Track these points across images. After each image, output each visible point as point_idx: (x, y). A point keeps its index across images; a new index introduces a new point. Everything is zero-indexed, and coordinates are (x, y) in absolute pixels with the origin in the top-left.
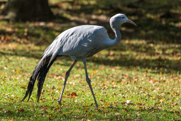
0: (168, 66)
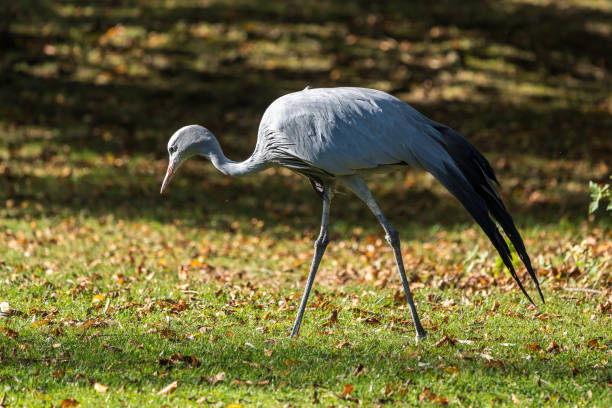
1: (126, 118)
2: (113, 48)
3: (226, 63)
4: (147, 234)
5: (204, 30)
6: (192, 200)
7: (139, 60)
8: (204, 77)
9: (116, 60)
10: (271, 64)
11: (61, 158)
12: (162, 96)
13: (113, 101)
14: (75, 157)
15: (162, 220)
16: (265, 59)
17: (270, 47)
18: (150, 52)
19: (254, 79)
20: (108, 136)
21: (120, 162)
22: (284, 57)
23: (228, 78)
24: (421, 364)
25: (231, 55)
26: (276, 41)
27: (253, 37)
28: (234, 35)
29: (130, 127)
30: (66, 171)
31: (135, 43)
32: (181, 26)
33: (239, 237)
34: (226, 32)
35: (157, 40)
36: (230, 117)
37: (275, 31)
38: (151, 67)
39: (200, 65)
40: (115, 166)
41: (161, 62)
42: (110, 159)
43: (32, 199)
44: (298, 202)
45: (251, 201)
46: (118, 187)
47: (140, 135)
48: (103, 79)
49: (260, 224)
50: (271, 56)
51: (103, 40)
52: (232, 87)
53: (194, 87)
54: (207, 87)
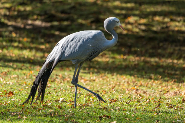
0: (97, 66)
1: (129, 44)
2: (129, 23)
3: (163, 28)
4: (124, 79)
5: (157, 18)
6: (143, 69)
7: (136, 27)
8: (155, 32)
9: (129, 27)
10: (176, 29)
11: (107, 56)
12: (142, 37)
13: (126, 39)
14: (112, 55)
15: (131, 75)
16: (175, 27)
17: (177, 24)
18: (140, 24)
19: (171, 33)
20: (123, 49)
21: (125, 57)
22: (181, 27)
23: (163, 33)
24: (178, 120)
25: (165, 26)
26: (179, 22)
27: (172, 20)
28: (167, 20)
29: (130, 47)
30: (107, 60)
31: (136, 22)
32: (151, 17)
33: (152, 81)
34: (164, 18)
35: (143, 21)
36: (161, 44)
37: (179, 19)
38: (140, 29)
39: (155, 29)
40: (123, 59)
41: (143, 27)
42: (122, 56)
43: (94, 68)
44: (176, 71)
45: (161, 70)
46: (122, 65)
47: (133, 49)
48: (125, 32)
49: (160, 77)
50: (177, 26)
51: (127, 21)
52: (163, 35)
53: (152, 35)
54: (156, 35)
